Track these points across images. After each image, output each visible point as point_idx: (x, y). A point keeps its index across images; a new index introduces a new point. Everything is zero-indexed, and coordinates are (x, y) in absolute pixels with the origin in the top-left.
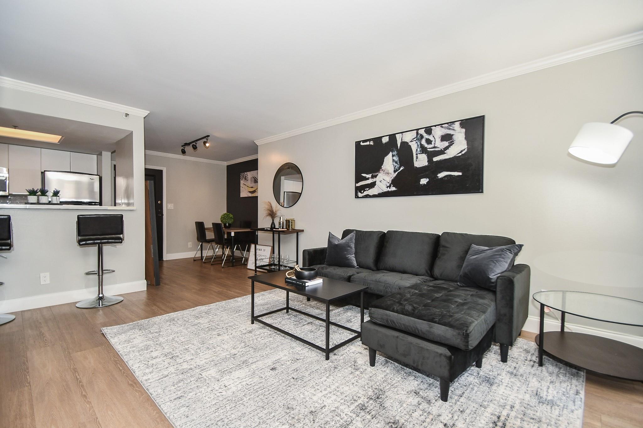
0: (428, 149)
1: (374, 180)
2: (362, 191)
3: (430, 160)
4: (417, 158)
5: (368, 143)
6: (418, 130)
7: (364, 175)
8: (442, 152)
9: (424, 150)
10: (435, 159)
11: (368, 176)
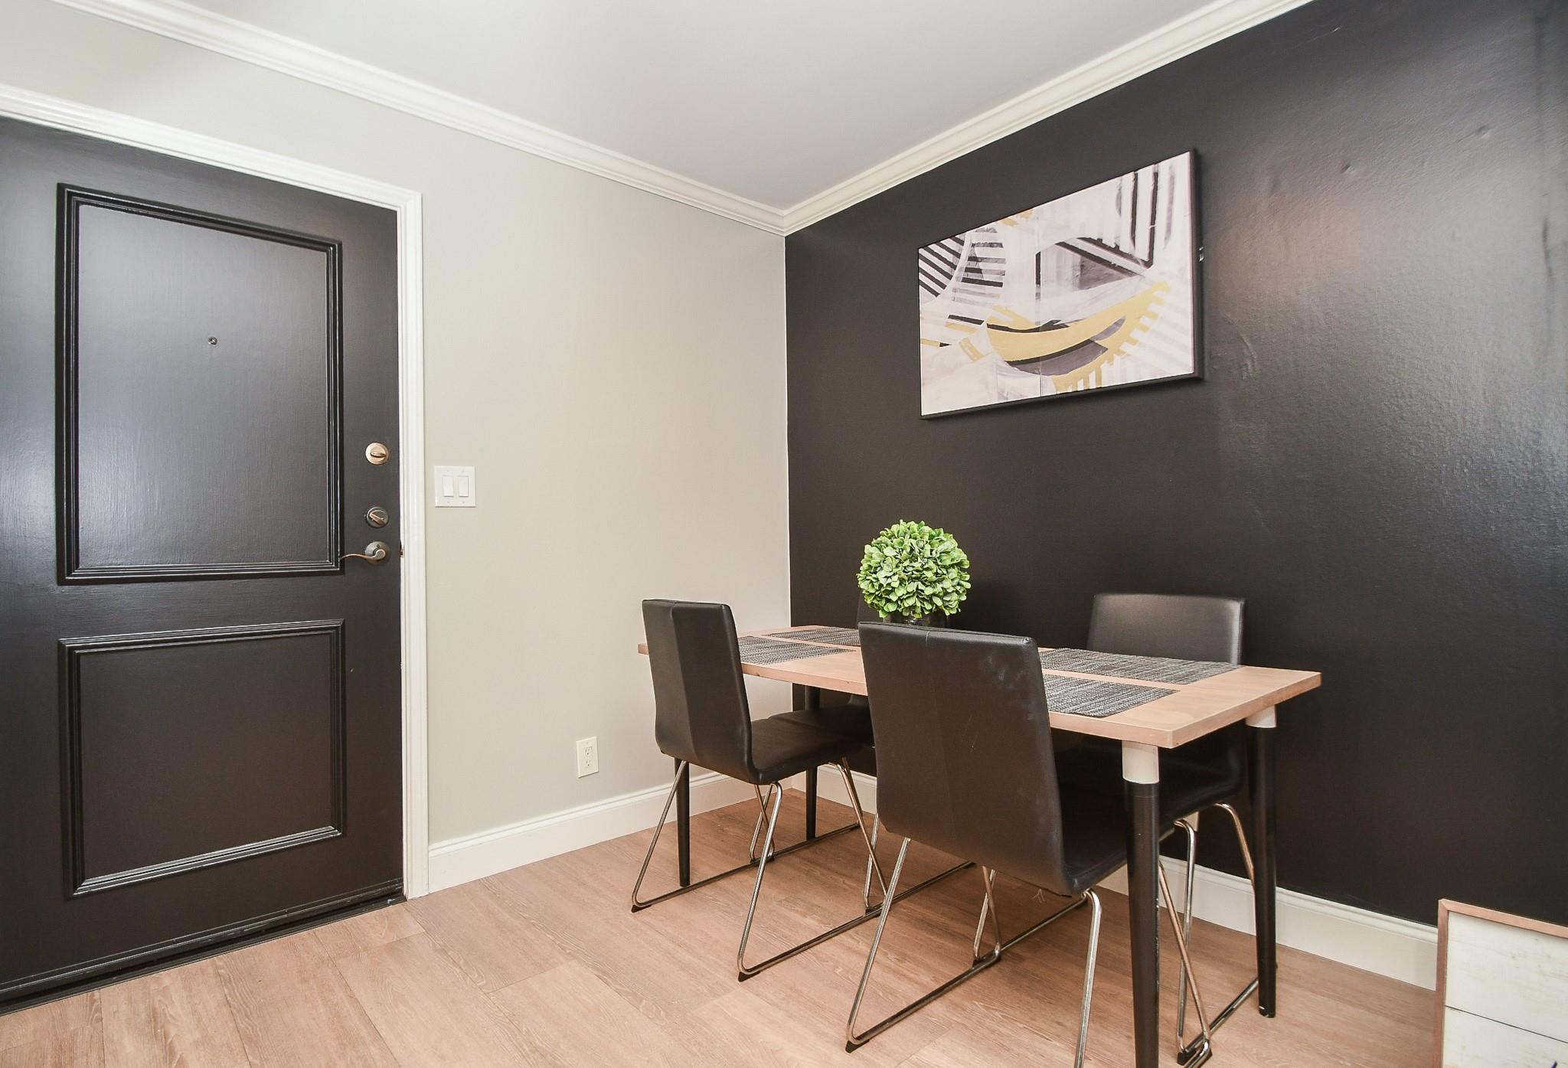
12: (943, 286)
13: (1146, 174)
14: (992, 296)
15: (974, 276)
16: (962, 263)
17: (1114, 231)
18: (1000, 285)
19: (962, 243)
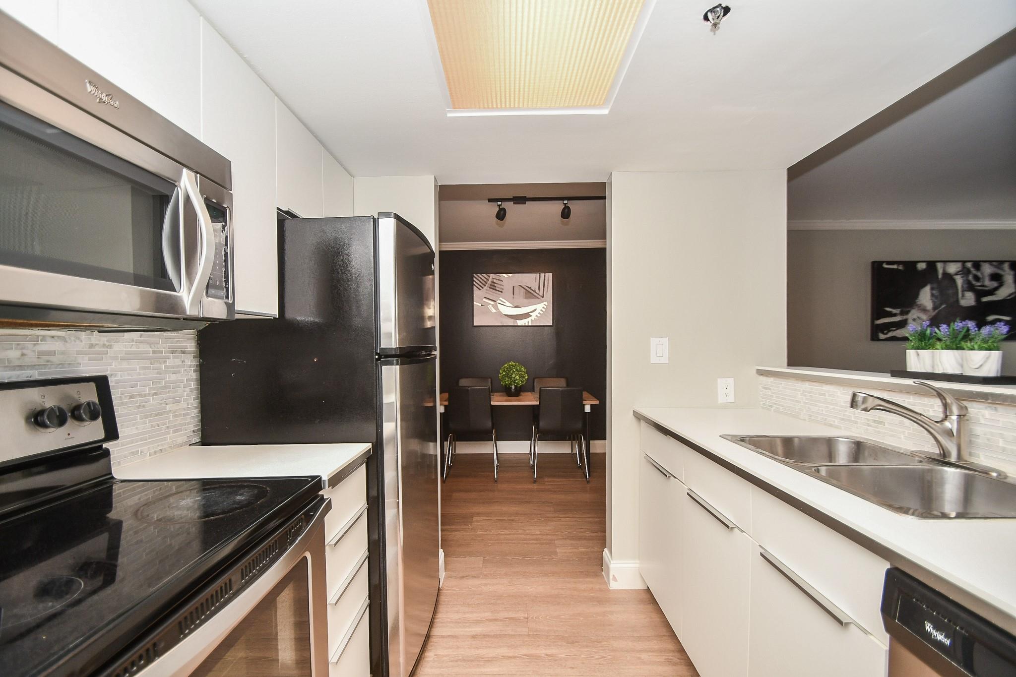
0: (976, 288)
1: (905, 317)
2: (885, 332)
3: (978, 300)
4: (963, 296)
5: (895, 267)
6: (964, 262)
7: (888, 309)
8: (991, 292)
9: (970, 287)
10: (985, 299)
11: (894, 311)
12: (483, 288)
13: (542, 275)
14: (499, 295)
15: (493, 287)
16: (489, 282)
17: (535, 286)
18: (502, 292)
19: (490, 277)
